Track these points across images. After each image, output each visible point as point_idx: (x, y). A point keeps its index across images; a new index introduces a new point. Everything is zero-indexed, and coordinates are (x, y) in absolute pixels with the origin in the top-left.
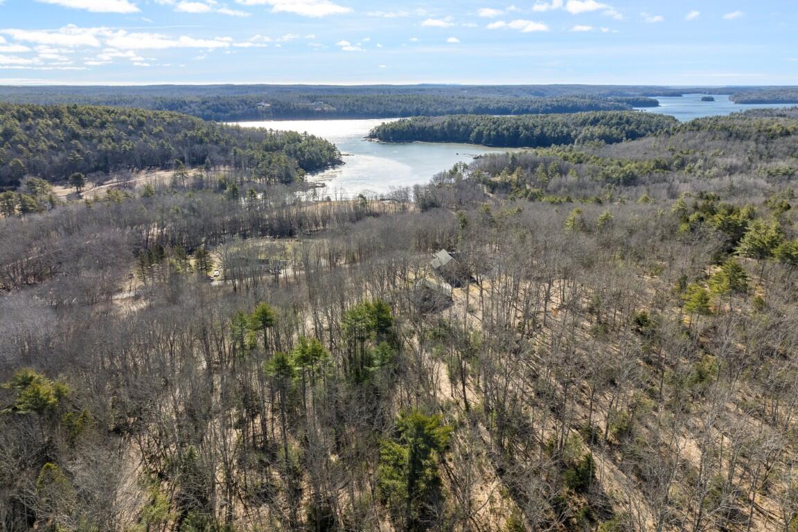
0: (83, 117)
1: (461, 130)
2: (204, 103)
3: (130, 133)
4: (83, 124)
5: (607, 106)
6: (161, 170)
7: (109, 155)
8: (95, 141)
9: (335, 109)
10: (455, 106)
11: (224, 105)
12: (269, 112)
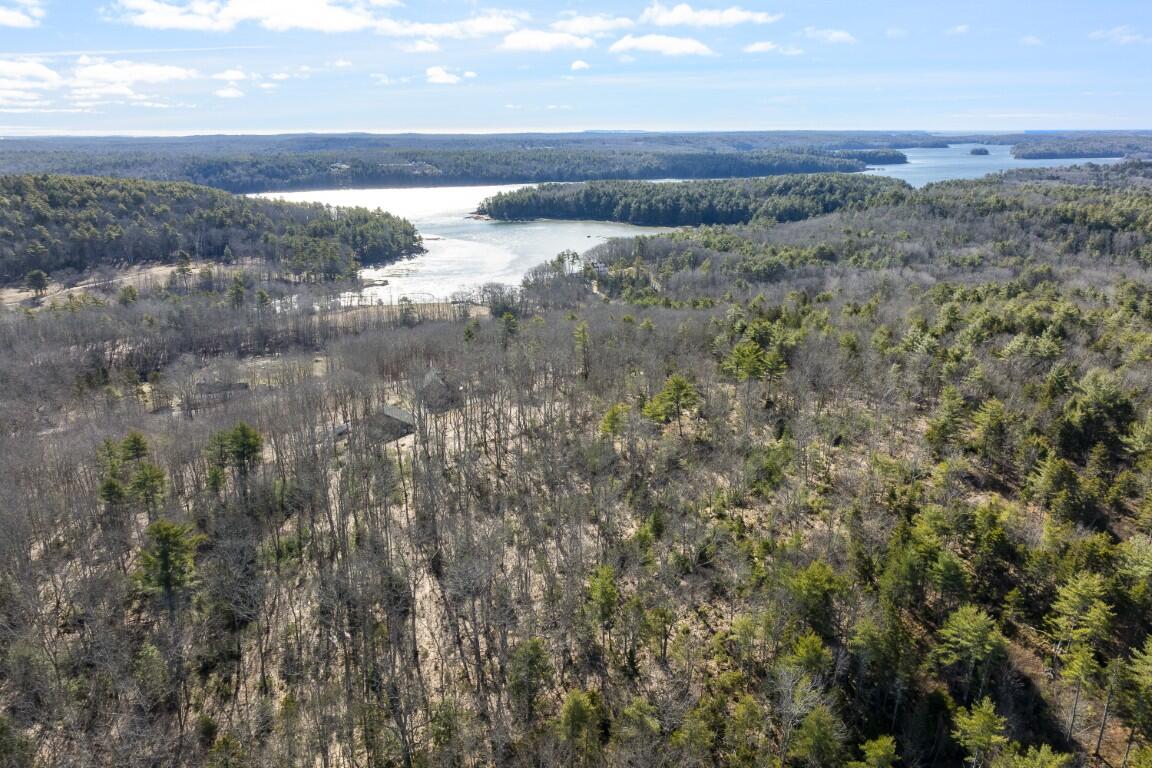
0: (56, 193)
1: (603, 202)
2: (254, 165)
3: (120, 215)
4: (54, 203)
5: (829, 163)
6: (163, 264)
7: (86, 244)
8: (68, 226)
9: (440, 171)
10: (614, 166)
11: (283, 168)
12: (346, 178)
